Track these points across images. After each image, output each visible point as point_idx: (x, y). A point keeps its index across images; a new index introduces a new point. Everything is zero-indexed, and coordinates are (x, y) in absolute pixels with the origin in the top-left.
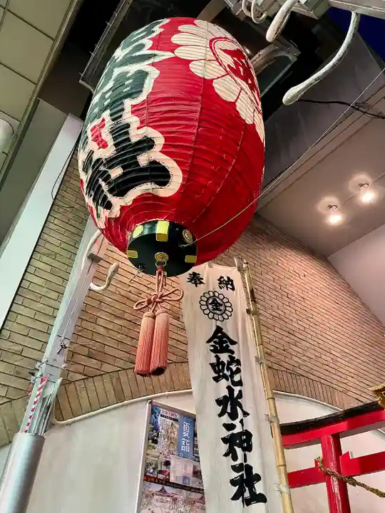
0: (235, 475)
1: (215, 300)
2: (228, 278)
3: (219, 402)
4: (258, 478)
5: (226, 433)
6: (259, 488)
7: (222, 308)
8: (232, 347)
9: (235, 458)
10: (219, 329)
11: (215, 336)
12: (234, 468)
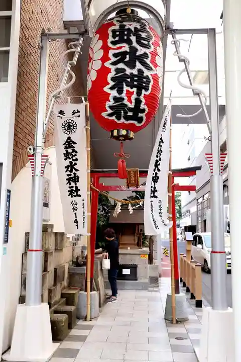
0: (69, 189)
1: (69, 124)
2: (78, 110)
3: (66, 167)
4: (79, 190)
5: (68, 177)
6: (79, 193)
7: (72, 128)
8: (74, 145)
9: (70, 184)
10: (69, 138)
11: (67, 142)
12: (69, 187)
